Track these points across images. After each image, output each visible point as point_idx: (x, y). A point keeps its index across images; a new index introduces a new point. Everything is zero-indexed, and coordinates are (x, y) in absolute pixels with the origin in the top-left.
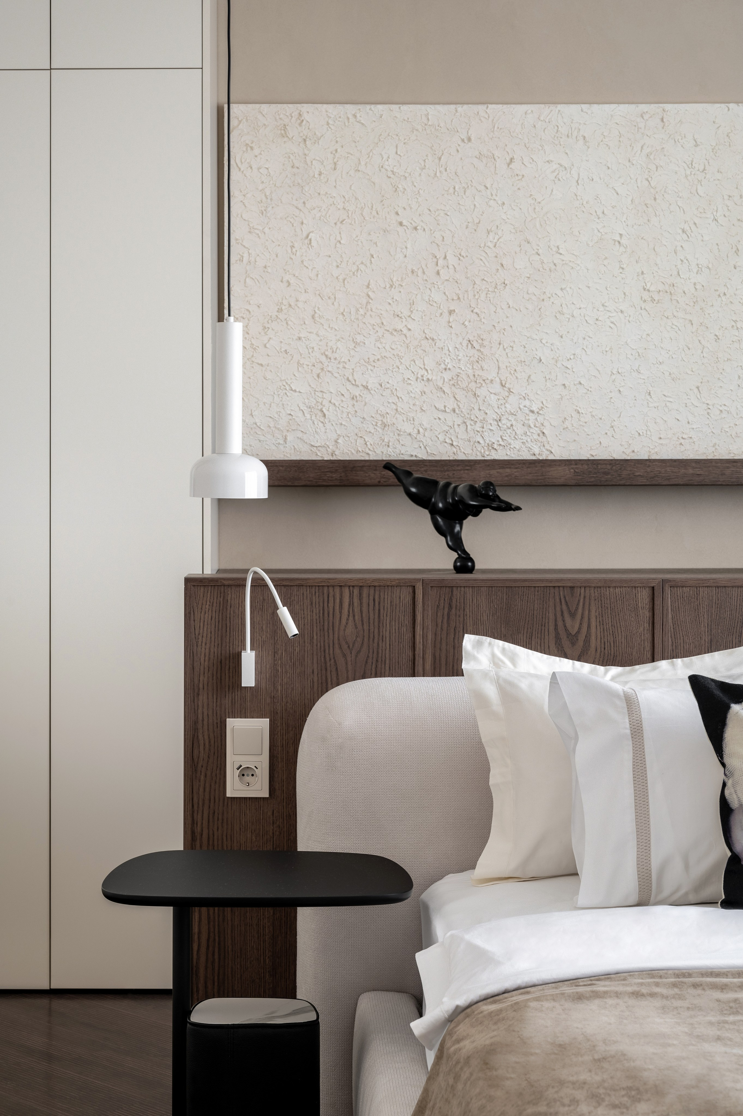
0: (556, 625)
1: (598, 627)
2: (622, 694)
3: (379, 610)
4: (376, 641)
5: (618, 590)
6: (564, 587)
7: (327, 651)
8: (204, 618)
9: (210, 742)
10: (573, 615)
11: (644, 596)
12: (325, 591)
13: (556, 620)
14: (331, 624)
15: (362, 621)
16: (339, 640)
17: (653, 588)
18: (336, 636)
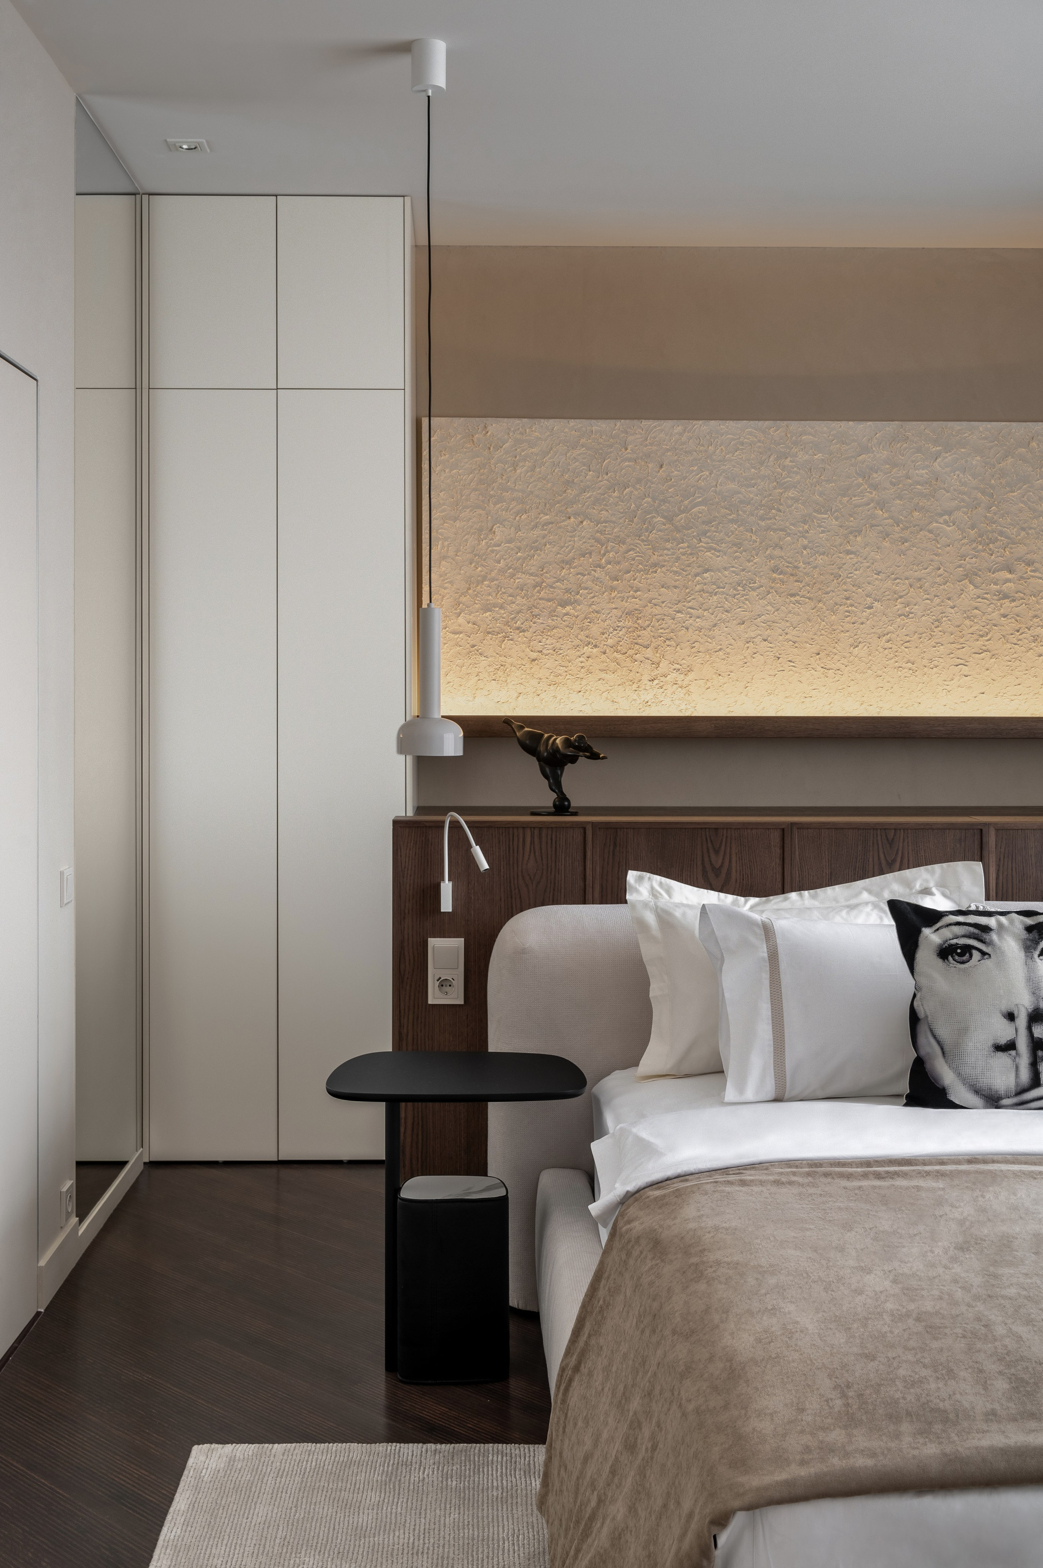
0: (703, 860)
1: (738, 862)
2: (760, 923)
3: (556, 848)
4: (553, 873)
5: (754, 831)
6: (709, 828)
7: (512, 882)
8: (409, 854)
9: (414, 958)
10: (717, 852)
11: (776, 836)
12: (511, 832)
13: (703, 856)
14: (515, 859)
15: (542, 857)
16: (522, 872)
17: (783, 829)
18: (520, 869)
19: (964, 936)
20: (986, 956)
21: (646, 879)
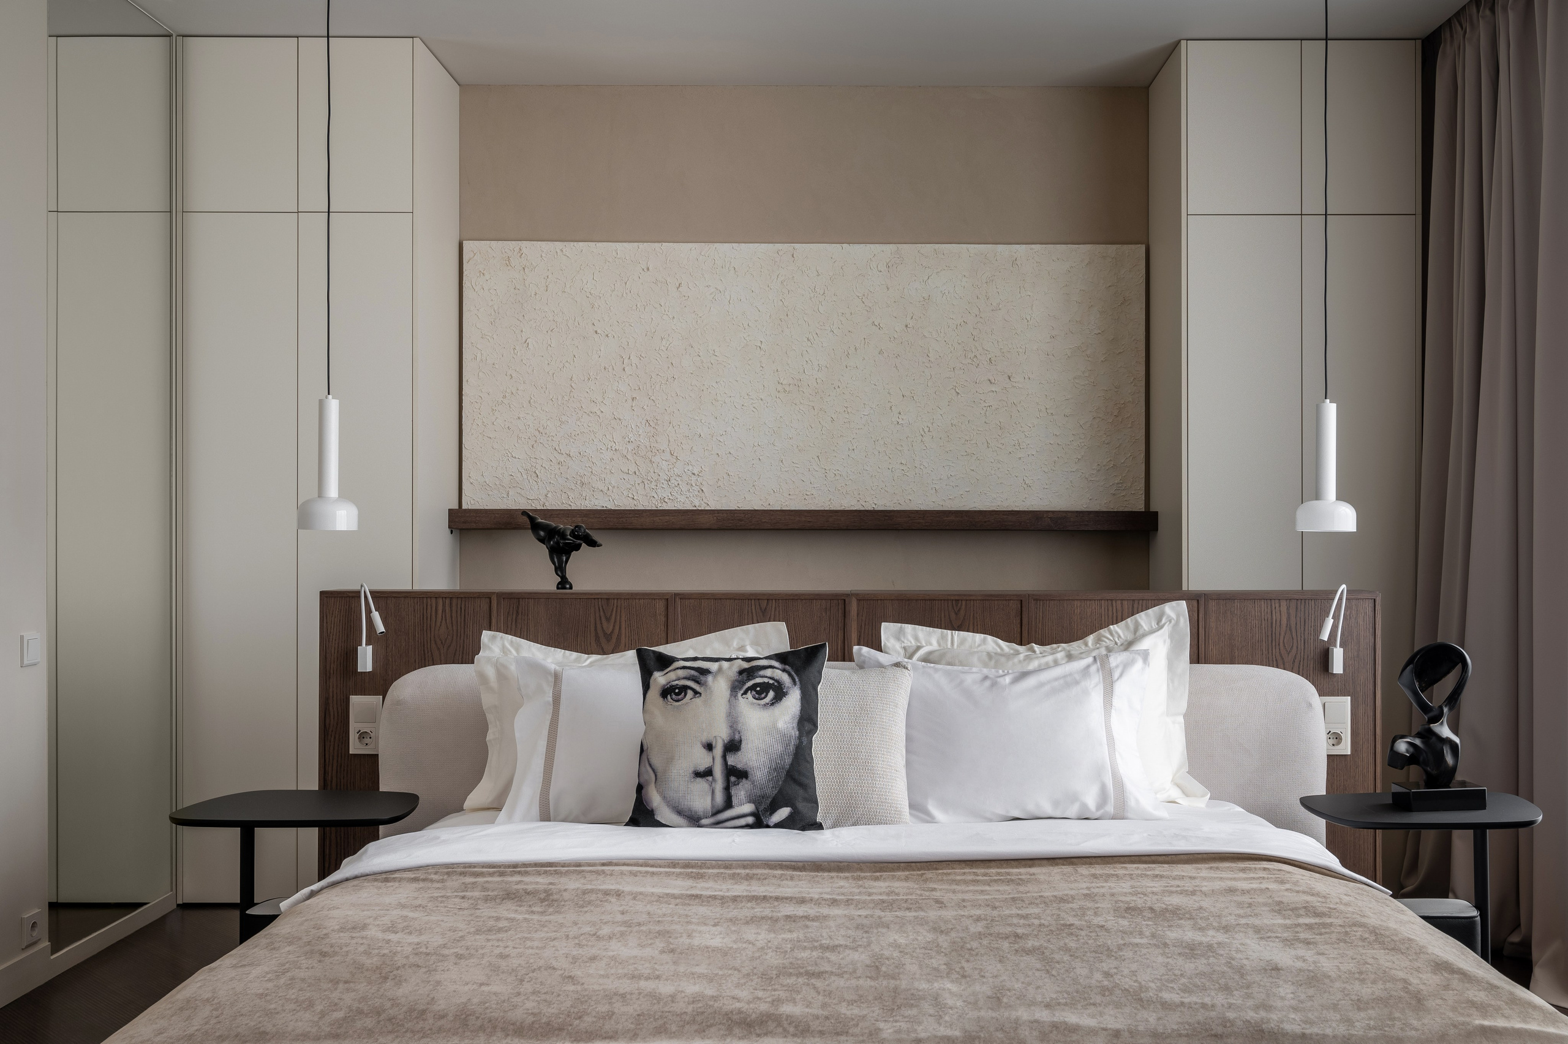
0: (596, 627)
1: (627, 629)
2: (553, 672)
3: (465, 616)
4: (462, 638)
5: (642, 601)
6: (601, 599)
7: (426, 646)
8: (334, 621)
9: (338, 713)
10: (608, 620)
11: (660, 606)
12: (425, 601)
13: (596, 624)
14: (429, 626)
15: (452, 623)
16: (434, 637)
17: (667, 599)
18: (433, 635)
19: (685, 678)
20: (697, 695)
21: (499, 638)
